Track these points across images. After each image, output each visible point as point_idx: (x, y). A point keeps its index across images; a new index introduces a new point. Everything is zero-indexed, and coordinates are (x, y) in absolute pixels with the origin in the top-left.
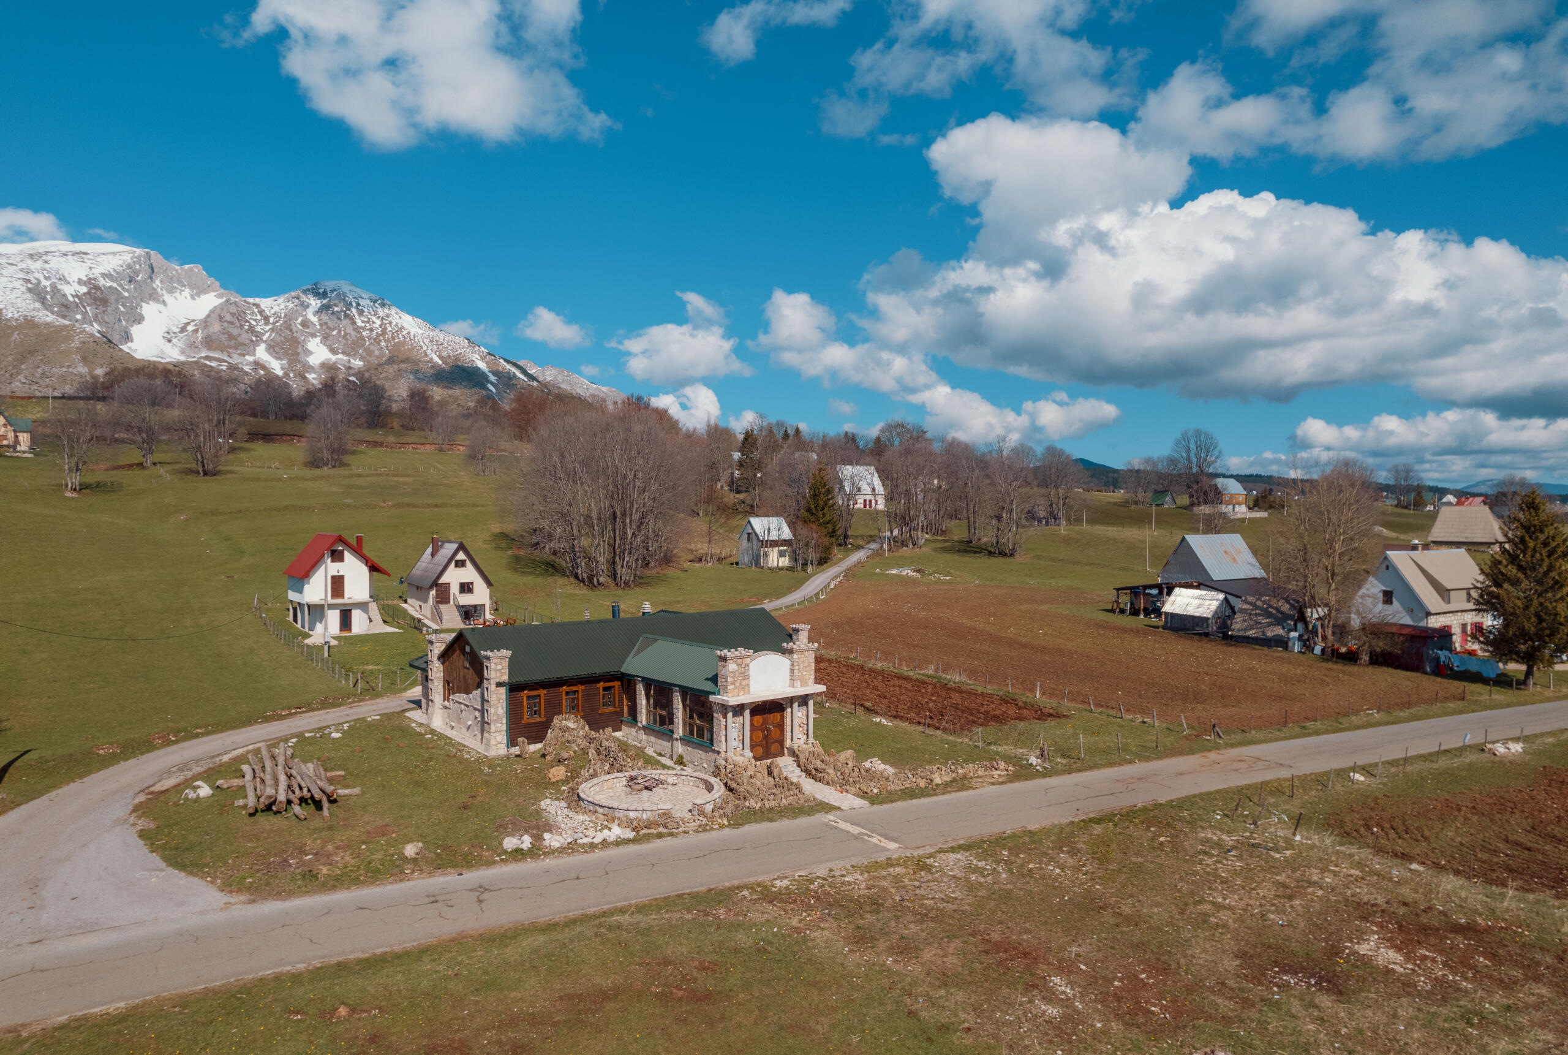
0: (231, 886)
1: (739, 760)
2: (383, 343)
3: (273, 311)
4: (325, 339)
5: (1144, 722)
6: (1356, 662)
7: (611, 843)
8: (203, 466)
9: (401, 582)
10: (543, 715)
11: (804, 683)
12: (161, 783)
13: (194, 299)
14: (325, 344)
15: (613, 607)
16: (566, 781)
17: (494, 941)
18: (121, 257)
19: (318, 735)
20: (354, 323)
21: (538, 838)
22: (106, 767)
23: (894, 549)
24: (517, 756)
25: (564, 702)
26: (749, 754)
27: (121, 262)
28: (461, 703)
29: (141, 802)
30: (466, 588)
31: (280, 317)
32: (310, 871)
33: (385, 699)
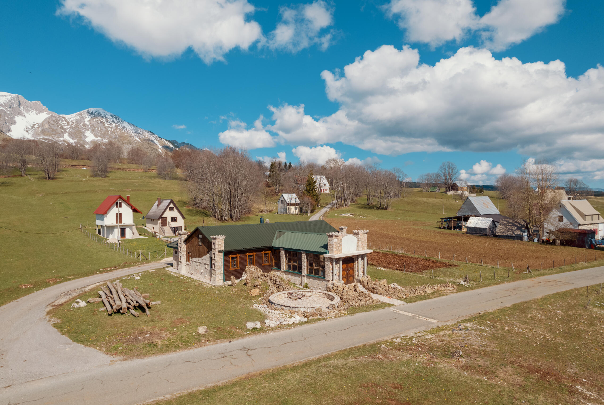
0: (111, 351)
1: (338, 284)
2: (116, 133)
3: (71, 120)
4: (93, 131)
5: (493, 267)
6: (554, 244)
7: (298, 324)
8: (48, 175)
9: (143, 218)
10: (238, 266)
11: (363, 249)
12: (58, 301)
13: (37, 115)
14: (92, 134)
15: (261, 219)
16: (260, 296)
17: (269, 377)
18: (6, 97)
19: (128, 278)
20: (104, 125)
21: (263, 322)
22: (27, 294)
23: (338, 207)
24: (229, 285)
25: (247, 260)
26: (342, 281)
27: (6, 99)
28: (197, 262)
29: (50, 310)
30: (174, 219)
31: (74, 123)
32: (153, 342)
33: (153, 263)
